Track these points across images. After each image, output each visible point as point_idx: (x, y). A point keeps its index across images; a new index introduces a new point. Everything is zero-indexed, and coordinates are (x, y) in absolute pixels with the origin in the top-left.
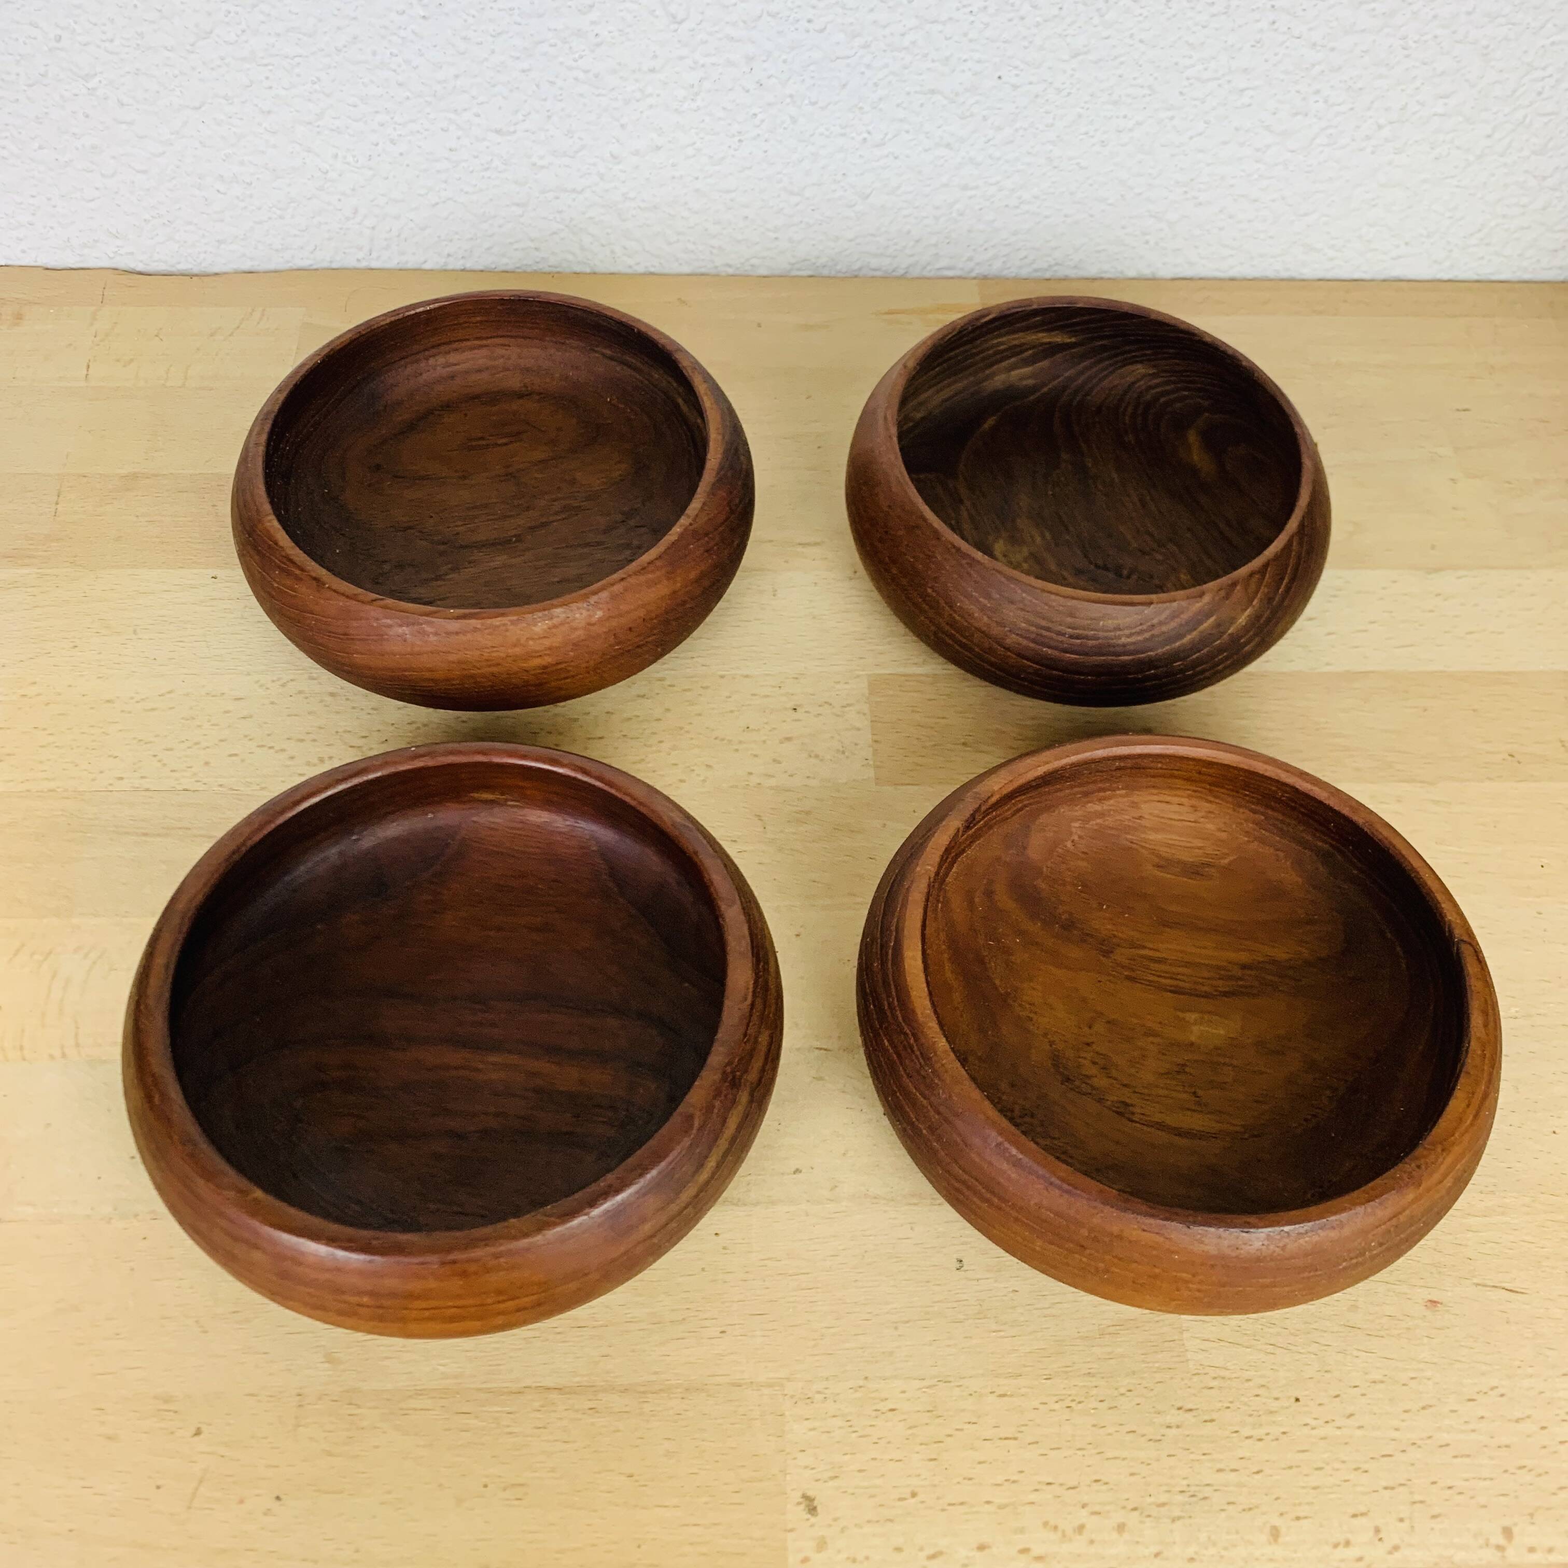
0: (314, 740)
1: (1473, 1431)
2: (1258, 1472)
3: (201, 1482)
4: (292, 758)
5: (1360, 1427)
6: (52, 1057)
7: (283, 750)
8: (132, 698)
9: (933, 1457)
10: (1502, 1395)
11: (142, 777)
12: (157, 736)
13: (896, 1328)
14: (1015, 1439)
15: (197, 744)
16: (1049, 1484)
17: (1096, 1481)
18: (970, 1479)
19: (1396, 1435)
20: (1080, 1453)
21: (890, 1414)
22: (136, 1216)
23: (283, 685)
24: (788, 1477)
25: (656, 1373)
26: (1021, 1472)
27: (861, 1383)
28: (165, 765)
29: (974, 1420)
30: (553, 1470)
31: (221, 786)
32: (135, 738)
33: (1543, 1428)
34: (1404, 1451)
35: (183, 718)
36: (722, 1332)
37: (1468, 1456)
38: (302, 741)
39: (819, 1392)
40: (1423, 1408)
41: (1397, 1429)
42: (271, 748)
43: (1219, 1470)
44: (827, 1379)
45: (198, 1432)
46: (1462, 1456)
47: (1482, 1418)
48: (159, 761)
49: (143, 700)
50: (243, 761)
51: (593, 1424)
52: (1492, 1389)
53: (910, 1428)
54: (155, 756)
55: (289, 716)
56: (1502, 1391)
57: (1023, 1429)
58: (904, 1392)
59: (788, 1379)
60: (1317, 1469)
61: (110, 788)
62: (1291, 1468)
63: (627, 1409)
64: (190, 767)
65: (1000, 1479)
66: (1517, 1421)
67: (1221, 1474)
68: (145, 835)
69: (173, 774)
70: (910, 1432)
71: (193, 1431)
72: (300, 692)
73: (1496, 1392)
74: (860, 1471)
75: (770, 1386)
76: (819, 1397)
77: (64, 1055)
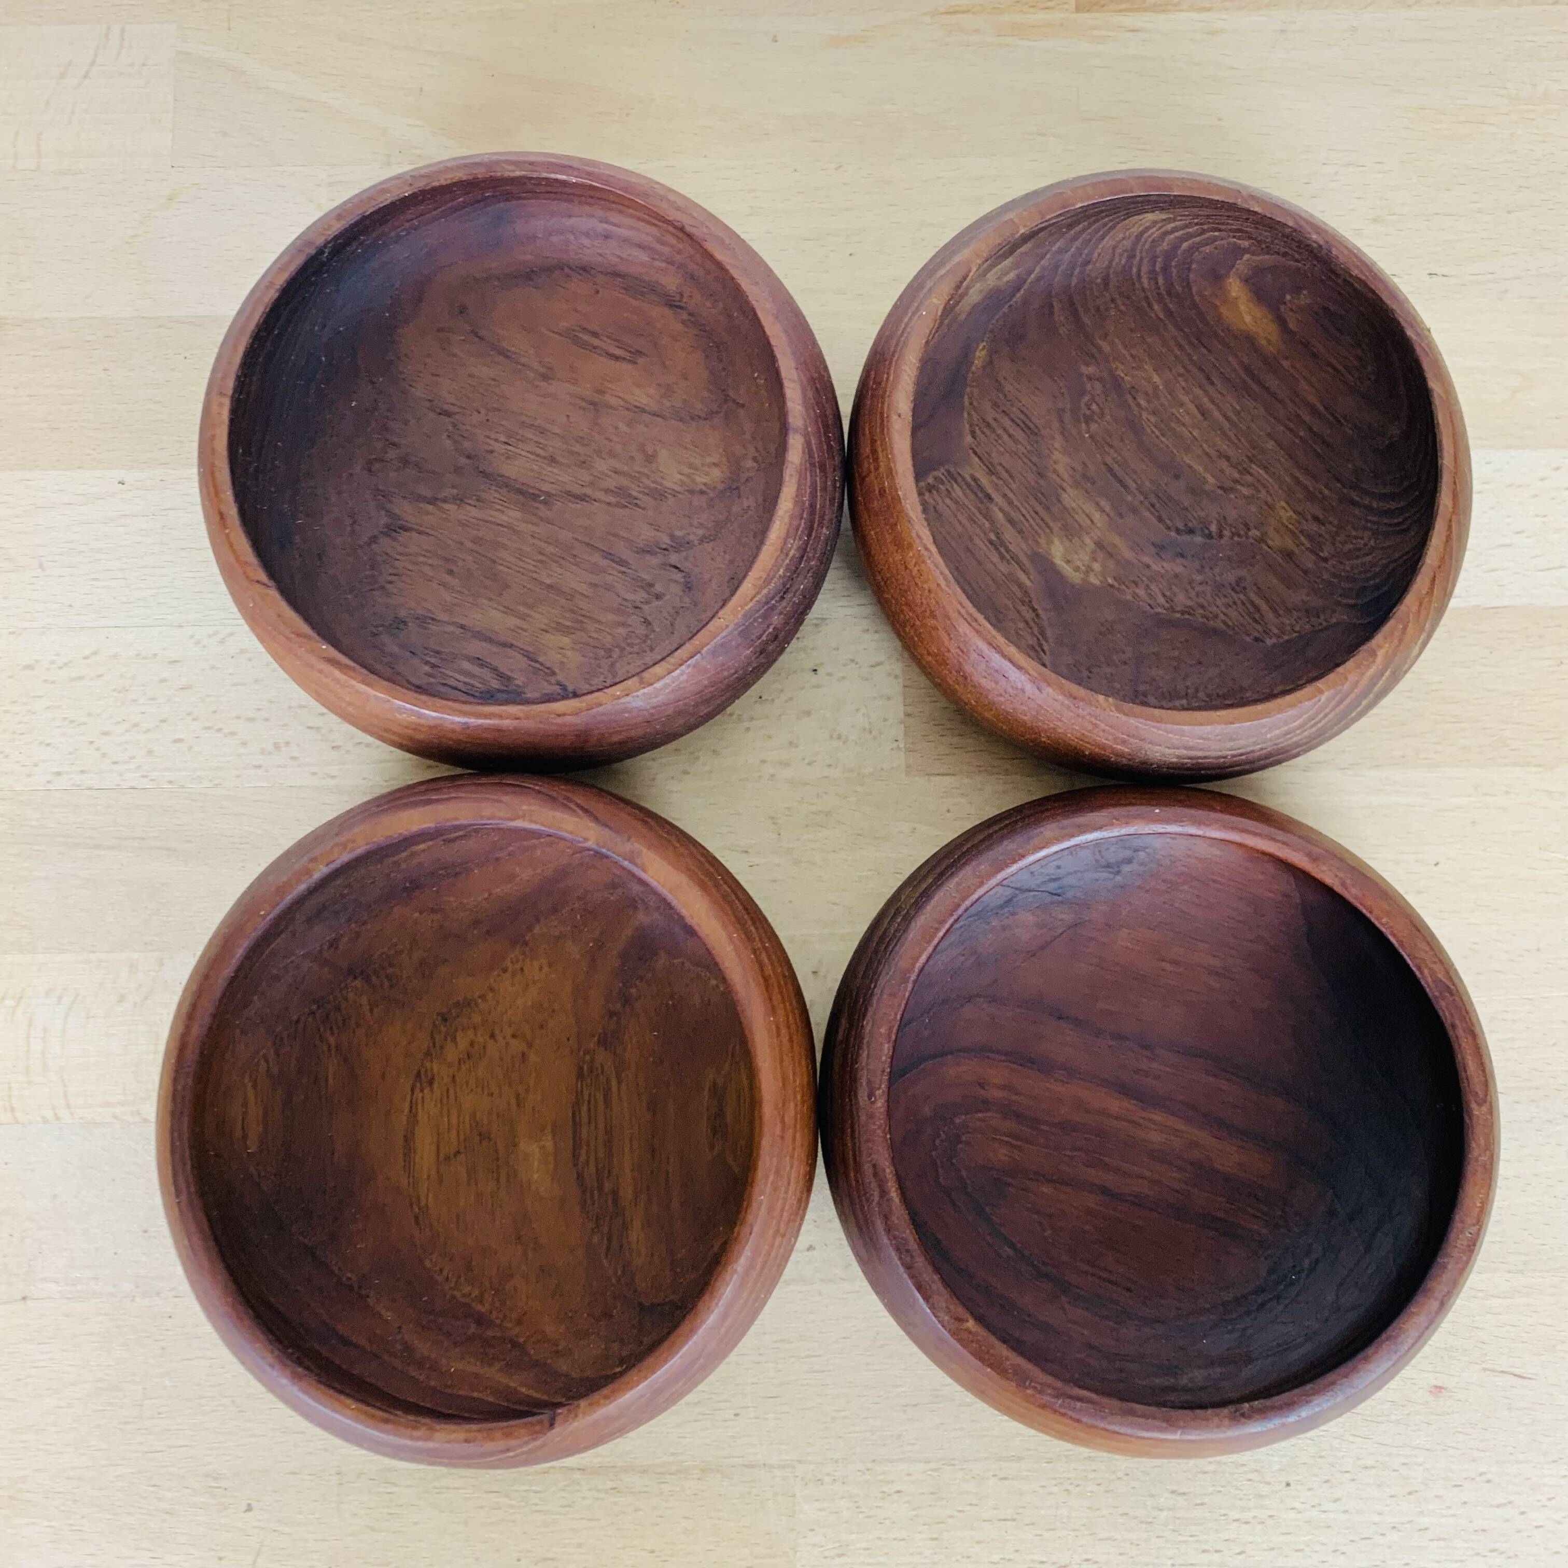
0: (266, 720)
1: (1454, 1515)
2: (1240, 1554)
3: (258, 1554)
4: (244, 744)
5: (1346, 1511)
6: (45, 1120)
7: (233, 734)
8: (53, 662)
9: (935, 1536)
10: (1488, 1481)
11: (82, 772)
12: (89, 715)
13: (905, 1412)
14: (1014, 1520)
15: (136, 725)
16: (1042, 1562)
17: (1087, 1560)
18: (968, 1557)
19: (1377, 1519)
20: (1073, 1534)
21: (895, 1496)
22: (158, 1294)
23: (222, 642)
24: (798, 1555)
25: (673, 1454)
26: (1017, 1551)
27: (869, 1465)
28: (104, 755)
29: (975, 1502)
30: (580, 1545)
31: (170, 782)
32: (65, 718)
33: (1523, 1513)
34: (1383, 1535)
35: (114, 690)
36: (736, 1415)
37: (1444, 1539)
38: (252, 720)
39: (828, 1474)
40: (1410, 1493)
41: (1380, 1514)
42: (219, 730)
43: (1204, 1551)
44: (837, 1461)
45: (249, 1508)
46: (1439, 1539)
47: (1465, 1503)
48: (97, 749)
49: (66, 664)
50: (190, 748)
51: (615, 1503)
52: (1481, 1474)
53: (914, 1509)
54: (92, 742)
55: (234, 685)
56: (1489, 1477)
57: (1020, 1511)
58: (909, 1475)
59: (799, 1461)
60: (1297, 1551)
61: (49, 787)
62: (1272, 1549)
63: (646, 1489)
64: (133, 758)
65: (996, 1558)
66: (1498, 1506)
67: (1205, 1555)
68: (96, 847)
69: (116, 767)
70: (914, 1513)
71: (245, 1507)
72: (243, 651)
73: (1484, 1478)
74: (865, 1549)
75: (783, 1467)
76: (827, 1479)
77: (57, 1118)
